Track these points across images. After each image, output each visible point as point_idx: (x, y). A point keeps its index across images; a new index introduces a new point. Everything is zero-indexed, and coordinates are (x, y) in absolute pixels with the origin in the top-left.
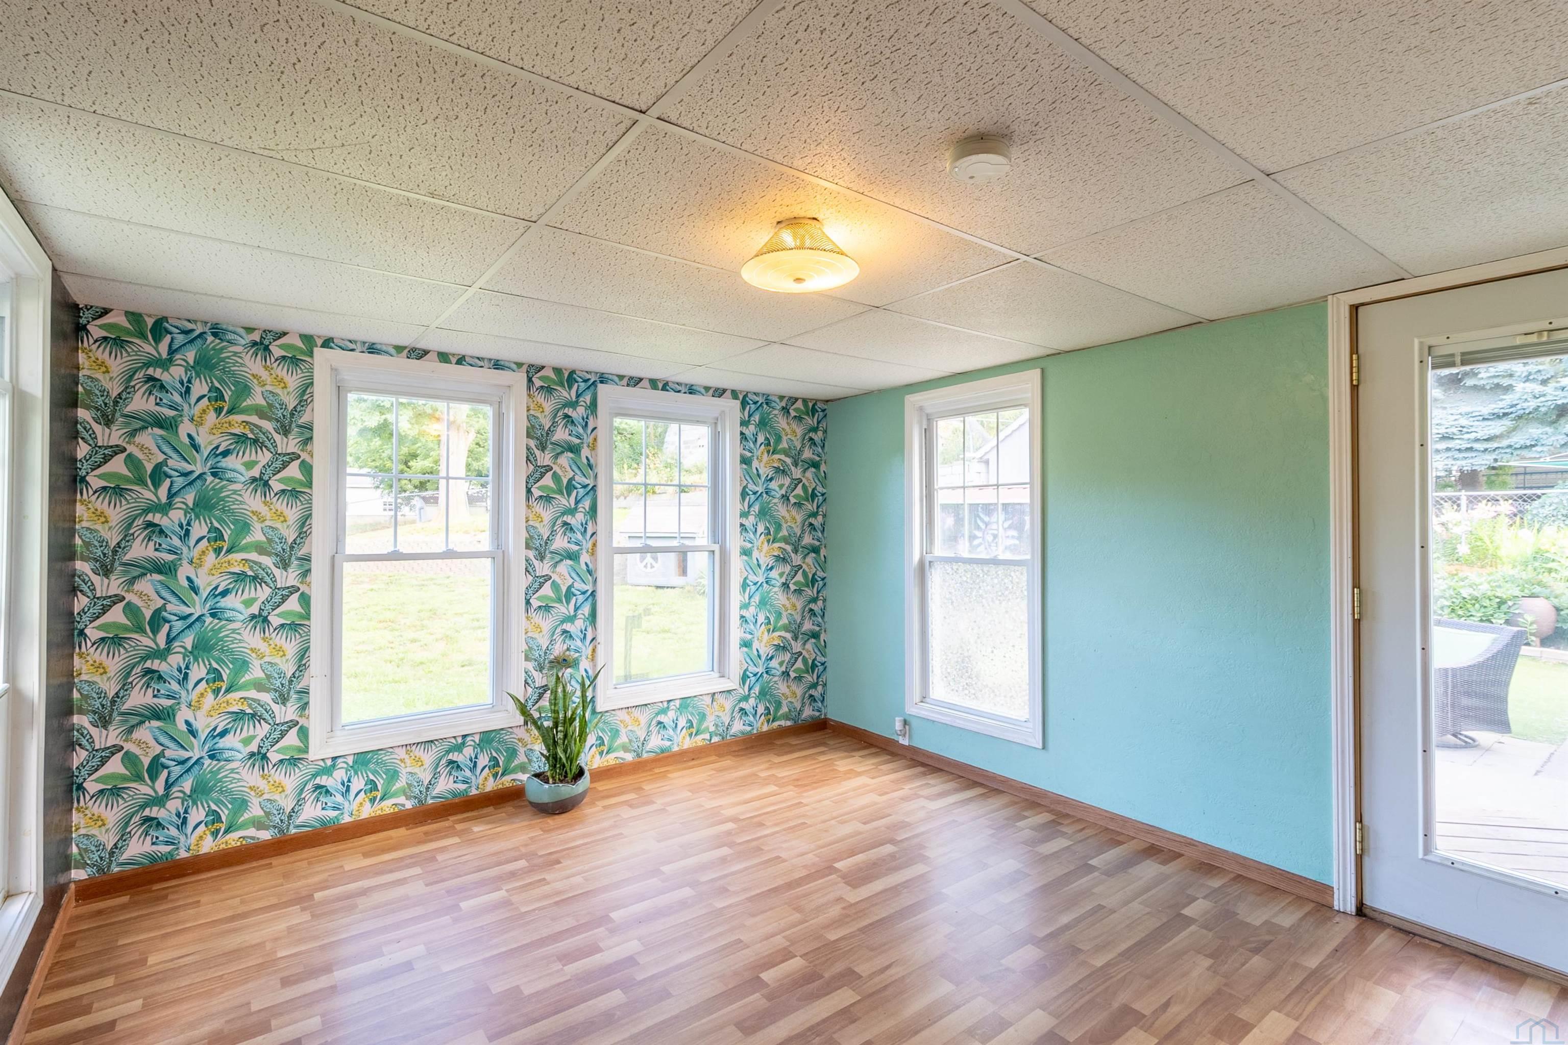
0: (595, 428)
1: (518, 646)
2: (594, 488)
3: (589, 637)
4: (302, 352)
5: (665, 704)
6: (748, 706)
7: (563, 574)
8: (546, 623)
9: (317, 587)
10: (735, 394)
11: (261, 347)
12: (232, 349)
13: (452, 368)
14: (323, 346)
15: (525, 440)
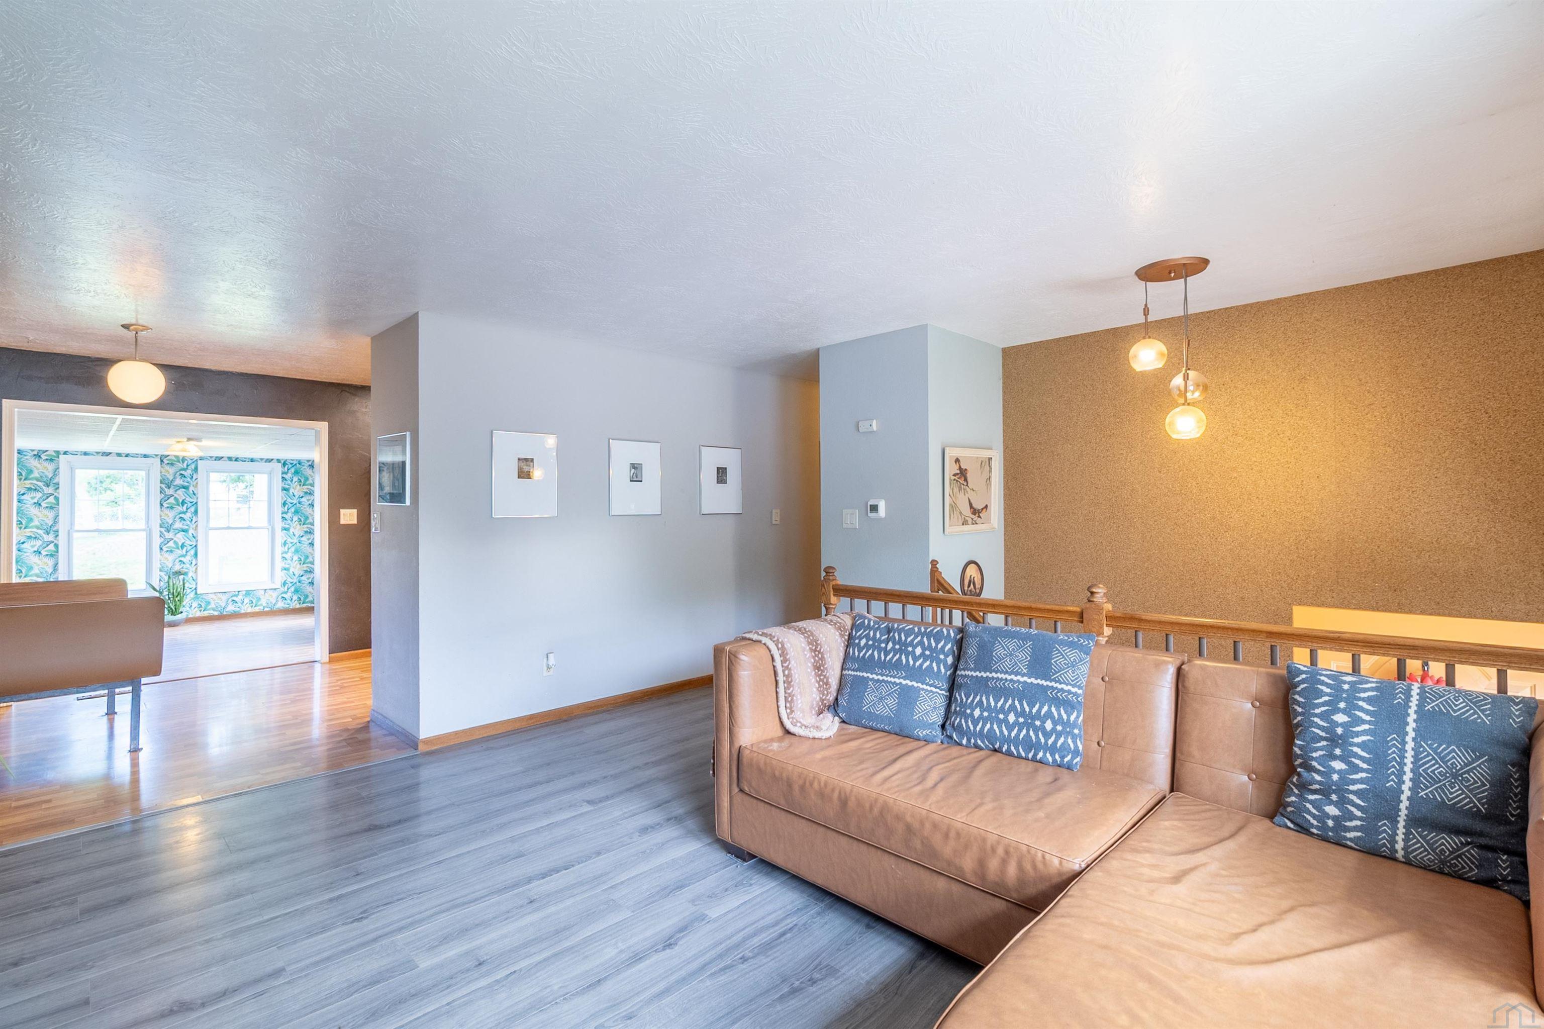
0: (196, 479)
1: (156, 565)
2: (196, 503)
3: (194, 563)
4: (55, 456)
5: (237, 593)
6: (287, 596)
7: (180, 538)
8: (171, 557)
9: (62, 541)
10: (279, 461)
11: (38, 456)
12: (26, 457)
13: (124, 459)
14: (64, 454)
15: (159, 485)
